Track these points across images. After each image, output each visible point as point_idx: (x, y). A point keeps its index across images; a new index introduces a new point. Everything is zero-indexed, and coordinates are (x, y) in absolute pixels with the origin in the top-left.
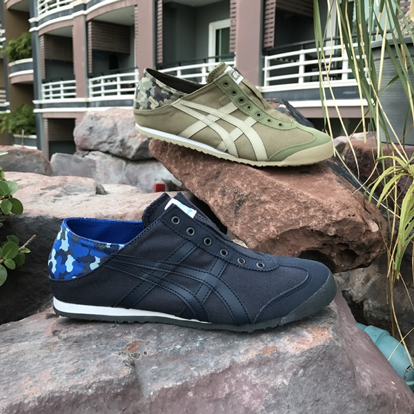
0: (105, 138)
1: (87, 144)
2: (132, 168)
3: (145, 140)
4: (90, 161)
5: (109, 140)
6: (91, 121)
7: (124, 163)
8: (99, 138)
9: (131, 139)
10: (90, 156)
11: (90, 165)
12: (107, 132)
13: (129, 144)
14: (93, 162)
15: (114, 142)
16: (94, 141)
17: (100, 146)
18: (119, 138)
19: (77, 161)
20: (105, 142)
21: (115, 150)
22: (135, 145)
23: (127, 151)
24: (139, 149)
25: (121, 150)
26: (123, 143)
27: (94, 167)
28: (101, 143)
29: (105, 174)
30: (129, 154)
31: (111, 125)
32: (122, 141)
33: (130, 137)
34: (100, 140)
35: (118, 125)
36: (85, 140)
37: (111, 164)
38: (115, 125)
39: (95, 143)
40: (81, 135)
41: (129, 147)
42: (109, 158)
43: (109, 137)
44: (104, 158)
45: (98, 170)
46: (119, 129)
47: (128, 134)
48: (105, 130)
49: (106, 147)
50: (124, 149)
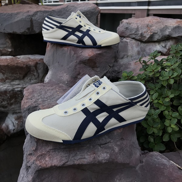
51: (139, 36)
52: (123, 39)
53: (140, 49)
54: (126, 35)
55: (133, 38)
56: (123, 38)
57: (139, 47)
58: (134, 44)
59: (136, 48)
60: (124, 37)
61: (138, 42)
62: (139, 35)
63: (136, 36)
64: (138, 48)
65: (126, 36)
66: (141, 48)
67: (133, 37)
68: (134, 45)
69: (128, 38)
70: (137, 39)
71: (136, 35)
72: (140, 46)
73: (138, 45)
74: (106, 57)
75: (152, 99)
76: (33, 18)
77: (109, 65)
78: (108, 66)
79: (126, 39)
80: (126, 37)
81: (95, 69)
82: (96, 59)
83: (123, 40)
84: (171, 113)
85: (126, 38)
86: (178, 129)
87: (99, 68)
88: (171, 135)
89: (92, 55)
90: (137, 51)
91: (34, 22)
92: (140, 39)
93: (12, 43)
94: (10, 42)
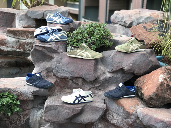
0: (120, 20)
1: (114, 22)
2: (127, 29)
3: (131, 21)
4: (115, 26)
5: (121, 21)
6: (116, 15)
7: (125, 28)
8: (118, 20)
9: (127, 21)
10: (115, 25)
11: (115, 28)
12: (121, 19)
13: (127, 22)
14: (116, 27)
15: (122, 22)
16: (116, 21)
17: (118, 22)
18: (124, 20)
19: (111, 26)
20: (120, 21)
21: (123, 24)
22: (128, 23)
23: (126, 24)
24: (129, 24)
26: (125, 22)
27: (116, 28)
28: (119, 21)
29: (119, 31)
30: (126, 25)
31: (122, 16)
32: (125, 21)
33: (127, 20)
34: (118, 21)
35: (124, 16)
36: (114, 20)
37: (121, 28)
38: (123, 16)
39: (117, 21)
40: (113, 19)
41: (127, 23)
42: (120, 26)
43: (121, 20)
44: (119, 26)
45: (117, 29)
46: (124, 18)
47: (127, 19)
48: (120, 18)
49: (120, 23)
50: (125, 24)
57: (124, 31)
76: (44, 13)
80: (116, 23)
91: (45, 15)
93: (36, 23)
94: (35, 22)
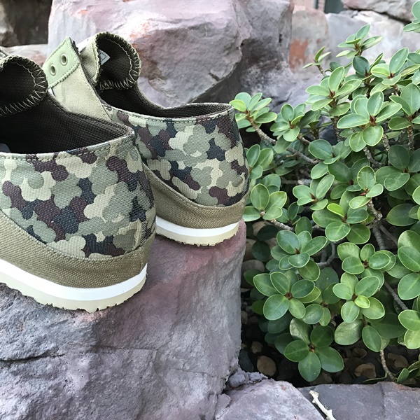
10: (360, 17)
17: (377, 5)
21: (397, 11)
25: (404, 11)
28: (379, 1)
37: (385, 27)
39: (370, 1)
44: (377, 20)
49: (385, 7)
50: (409, 10)
51: (401, 6)
52: (356, 15)
53: (400, 45)
54: (365, 3)
55: (384, 13)
56: (355, 12)
57: (400, 39)
58: (386, 31)
59: (390, 40)
60: (360, 10)
61: (398, 24)
62: (401, 4)
63: (391, 7)
64: (395, 42)
65: (364, 7)
66: (403, 42)
67: (382, 11)
68: (385, 34)
69: (370, 12)
70: (394, 14)
71: (392, 4)
72: (402, 34)
73: (396, 33)
74: (197, 46)
75: (314, 198)
77: (212, 71)
78: (209, 77)
79: (364, 15)
80: (365, 10)
81: (158, 82)
82: (152, 48)
83: (356, 17)
84: (366, 253)
85: (362, 12)
86: (383, 314)
87: (169, 81)
88: (367, 327)
89: (139, 36)
90: (392, 50)
92: (403, 14)
